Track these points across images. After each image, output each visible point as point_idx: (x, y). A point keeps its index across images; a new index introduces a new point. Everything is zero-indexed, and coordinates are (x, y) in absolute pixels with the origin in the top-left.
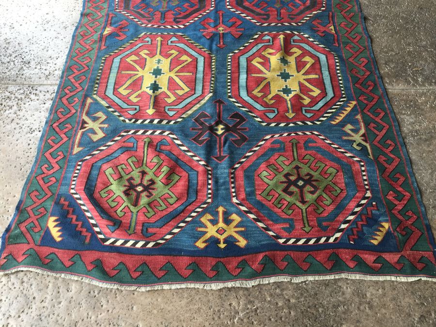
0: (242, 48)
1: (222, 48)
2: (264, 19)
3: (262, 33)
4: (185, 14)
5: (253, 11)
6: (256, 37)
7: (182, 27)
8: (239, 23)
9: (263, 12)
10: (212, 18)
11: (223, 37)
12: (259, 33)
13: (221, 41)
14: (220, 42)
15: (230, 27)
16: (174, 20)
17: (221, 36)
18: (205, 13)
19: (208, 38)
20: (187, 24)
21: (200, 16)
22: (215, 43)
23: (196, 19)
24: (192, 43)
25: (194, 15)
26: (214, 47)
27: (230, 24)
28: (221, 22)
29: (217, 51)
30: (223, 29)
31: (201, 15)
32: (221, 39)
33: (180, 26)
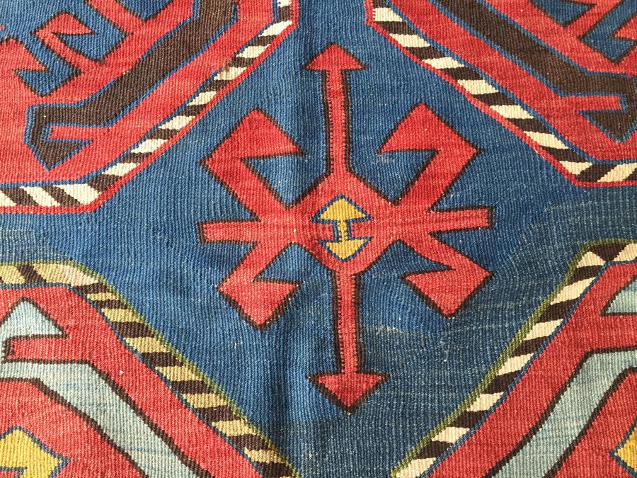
0: (484, 402)
1: (353, 409)
2: (609, 122)
3: (608, 252)
4: (106, 75)
5: (531, 52)
6: (572, 292)
7: (85, 194)
8: (452, 159)
9: (594, 63)
10: (284, 117)
11: (358, 303)
12: (591, 260)
13: (347, 332)
14: (337, 346)
15: (396, 202)
16: (35, 135)
17: (347, 297)
18: (235, 72)
19: (259, 315)
20: (121, 169)
21: (205, 98)
22: (303, 353)
23: (179, 123)
24: (151, 360)
25: (165, 89)
26: (302, 397)
27: (399, 175)
28: (338, 150)
29: (322, 432)
30: (351, 212)
31: (210, 84)
32: (346, 313)
33: (69, 189)
